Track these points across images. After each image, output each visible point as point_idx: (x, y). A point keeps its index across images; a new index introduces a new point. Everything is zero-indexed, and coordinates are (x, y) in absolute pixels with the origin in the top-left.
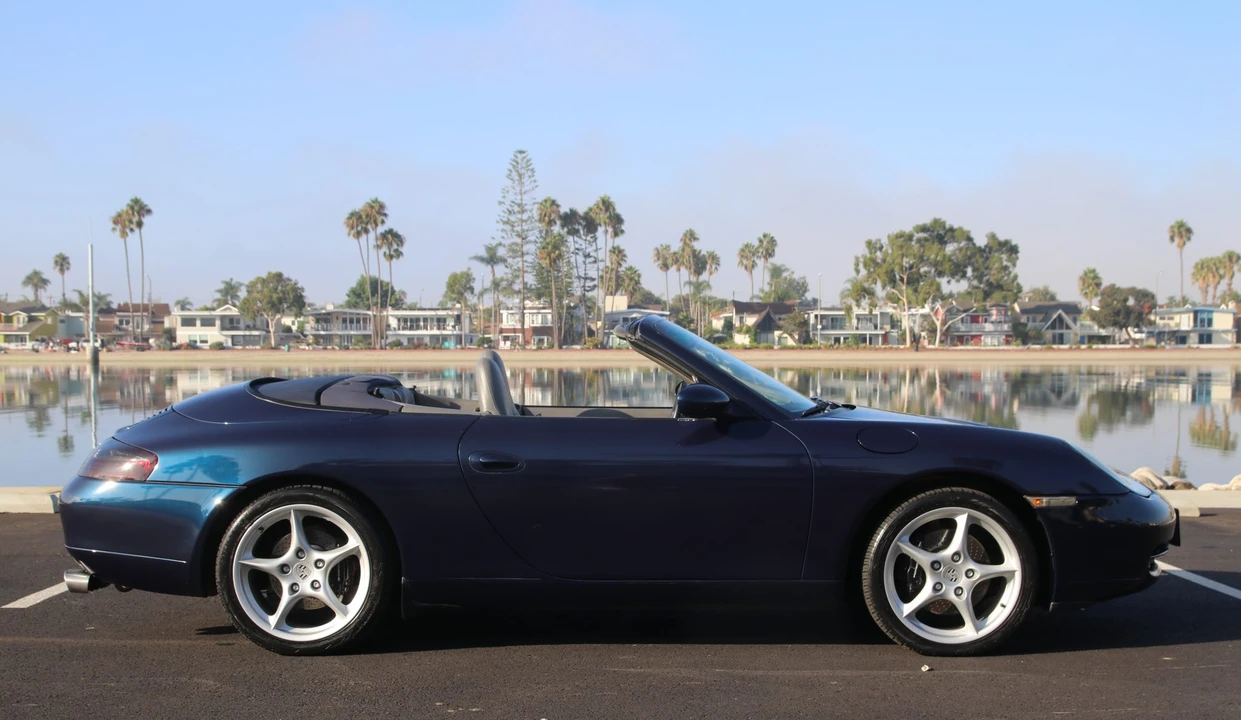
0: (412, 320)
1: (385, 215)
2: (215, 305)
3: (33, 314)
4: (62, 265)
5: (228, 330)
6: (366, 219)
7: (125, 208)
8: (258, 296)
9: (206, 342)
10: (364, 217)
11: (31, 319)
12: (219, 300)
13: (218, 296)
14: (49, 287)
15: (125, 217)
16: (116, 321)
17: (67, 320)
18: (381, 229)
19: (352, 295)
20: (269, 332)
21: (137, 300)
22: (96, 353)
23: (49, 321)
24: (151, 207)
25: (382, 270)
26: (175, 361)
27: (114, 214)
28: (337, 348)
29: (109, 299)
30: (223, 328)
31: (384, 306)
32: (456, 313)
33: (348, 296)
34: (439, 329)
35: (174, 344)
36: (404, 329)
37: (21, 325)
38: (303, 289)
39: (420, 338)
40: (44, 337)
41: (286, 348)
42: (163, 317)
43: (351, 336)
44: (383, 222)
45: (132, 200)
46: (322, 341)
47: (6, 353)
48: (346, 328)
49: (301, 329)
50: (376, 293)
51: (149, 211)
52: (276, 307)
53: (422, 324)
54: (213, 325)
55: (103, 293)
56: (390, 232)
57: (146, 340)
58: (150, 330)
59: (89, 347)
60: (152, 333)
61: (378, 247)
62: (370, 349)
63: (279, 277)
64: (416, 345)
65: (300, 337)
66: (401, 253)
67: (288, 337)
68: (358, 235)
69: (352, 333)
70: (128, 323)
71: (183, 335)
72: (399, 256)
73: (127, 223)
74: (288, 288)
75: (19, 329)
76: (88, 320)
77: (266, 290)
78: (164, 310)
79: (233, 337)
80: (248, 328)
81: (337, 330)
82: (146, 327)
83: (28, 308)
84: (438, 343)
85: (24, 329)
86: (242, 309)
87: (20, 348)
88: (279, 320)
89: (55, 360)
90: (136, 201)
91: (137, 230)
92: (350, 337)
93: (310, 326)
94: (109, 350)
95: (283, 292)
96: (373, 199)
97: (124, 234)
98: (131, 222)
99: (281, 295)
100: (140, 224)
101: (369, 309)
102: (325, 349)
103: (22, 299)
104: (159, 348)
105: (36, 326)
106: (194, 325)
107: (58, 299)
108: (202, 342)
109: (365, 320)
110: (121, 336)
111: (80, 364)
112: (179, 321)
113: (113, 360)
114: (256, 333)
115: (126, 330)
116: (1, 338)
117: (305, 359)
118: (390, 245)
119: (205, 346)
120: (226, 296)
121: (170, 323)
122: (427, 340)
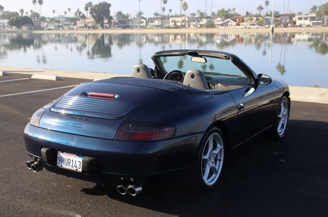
2: (309, 13)
3: (258, 18)
4: (267, 4)
5: (312, 21)
8: (322, 10)
9: (305, 24)
11: (257, 19)
13: (311, 10)
14: (263, 10)
16: (280, 19)
17: (267, 19)
20: (324, 21)
21: (286, 13)
22: (273, 28)
23: (262, 20)
26: (295, 30)
29: (279, 12)
30: (310, 20)
35: (295, 25)
37: (255, 21)
40: (261, 24)
42: (293, 17)
47: (250, 29)
54: (307, 19)
55: (277, 11)
57: (287, 24)
59: (271, 26)
60: (289, 22)
70: (283, 19)
71: (298, 23)
75: (254, 22)
76: (272, 19)
77: (325, 8)
78: (294, 15)
79: (313, 23)
80: (318, 20)
82: (288, 20)
83: (257, 16)
85: (255, 22)
86: (316, 14)
87: (254, 27)
89: (262, 30)
94: (277, 27)
104: (291, 27)
105: (258, 21)
106: (302, 20)
108: (303, 24)
110: (280, 23)
111: (269, 32)
112: (297, 19)
113: (278, 30)
114: (320, 21)
115: (282, 22)
116: (249, 25)
119: (304, 26)
120: (313, 10)
121: (295, 19)
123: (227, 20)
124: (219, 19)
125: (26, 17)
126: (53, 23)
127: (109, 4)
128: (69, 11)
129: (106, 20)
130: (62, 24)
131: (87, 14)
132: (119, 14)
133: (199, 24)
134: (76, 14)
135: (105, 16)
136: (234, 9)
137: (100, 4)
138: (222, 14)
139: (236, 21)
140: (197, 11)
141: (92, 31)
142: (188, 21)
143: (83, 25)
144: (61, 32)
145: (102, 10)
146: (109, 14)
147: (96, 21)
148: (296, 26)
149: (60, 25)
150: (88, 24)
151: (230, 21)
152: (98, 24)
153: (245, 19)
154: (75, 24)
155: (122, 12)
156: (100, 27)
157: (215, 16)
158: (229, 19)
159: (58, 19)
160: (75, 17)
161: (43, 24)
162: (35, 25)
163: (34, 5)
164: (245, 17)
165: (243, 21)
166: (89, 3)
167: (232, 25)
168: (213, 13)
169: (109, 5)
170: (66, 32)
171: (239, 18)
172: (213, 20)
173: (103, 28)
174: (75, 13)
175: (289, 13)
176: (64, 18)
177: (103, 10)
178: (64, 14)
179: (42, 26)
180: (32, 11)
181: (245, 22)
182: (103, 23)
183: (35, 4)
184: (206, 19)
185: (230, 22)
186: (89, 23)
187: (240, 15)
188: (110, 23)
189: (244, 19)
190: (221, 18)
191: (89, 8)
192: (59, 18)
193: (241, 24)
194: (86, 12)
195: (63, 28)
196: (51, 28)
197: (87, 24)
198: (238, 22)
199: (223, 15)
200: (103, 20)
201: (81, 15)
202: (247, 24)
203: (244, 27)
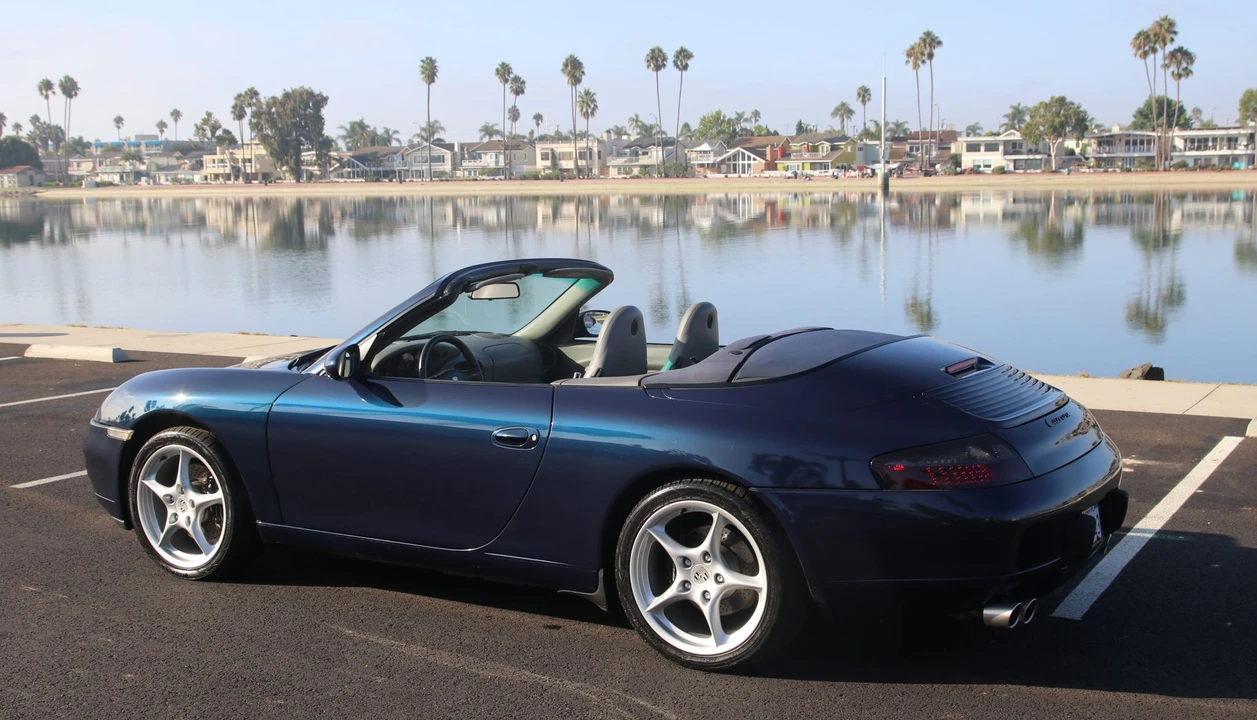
0: (1200, 141)
1: (1175, 33)
2: (1002, 129)
3: (836, 144)
4: (864, 97)
5: (1011, 154)
6: (1149, 41)
7: (918, 41)
8: (1041, 120)
9: (989, 166)
10: (1152, 36)
11: (834, 148)
12: (1006, 124)
13: (1006, 120)
14: (854, 117)
15: (917, 50)
16: (907, 148)
17: (864, 148)
18: (1170, 48)
19: (1138, 116)
20: (1050, 155)
21: (926, 128)
22: (886, 178)
23: (849, 150)
24: (941, 39)
25: (1168, 88)
26: (957, 186)
27: (908, 47)
28: (1118, 170)
29: (906, 126)
30: (1006, 153)
31: (1170, 126)
32: (1250, 131)
33: (1135, 116)
34: (1229, 148)
35: (958, 169)
36: (1191, 149)
37: (825, 154)
38: (1086, 112)
39: (1208, 159)
40: (844, 164)
41: (1065, 171)
42: (950, 143)
43: (1134, 158)
44: (1172, 40)
45: (925, 34)
46: (1104, 164)
47: (810, 179)
48: (1129, 150)
49: (1083, 152)
50: (1166, 113)
51: (940, 43)
52: (1058, 131)
53: (1210, 144)
54: (997, 150)
55: (904, 120)
56: (1180, 50)
57: (933, 165)
58: (938, 156)
59: (880, 169)
60: (939, 159)
61: (1166, 66)
62: (1152, 171)
63: (1062, 101)
64: (1204, 166)
65: (1082, 159)
66: (1191, 72)
67: (1071, 160)
68: (1145, 55)
69: (1136, 155)
70: (917, 150)
71: (968, 160)
72: (1188, 75)
73: (919, 55)
74: (1070, 112)
75: (823, 158)
76: (882, 147)
77: (1048, 114)
78: (952, 136)
79: (1015, 161)
80: (1030, 152)
81: (1120, 152)
82: (934, 153)
83: (835, 139)
84: (1227, 164)
85: (827, 157)
86: (1024, 134)
87: (823, 174)
88: (1062, 143)
89: (853, 185)
90: (928, 34)
91: (928, 62)
92: (1132, 160)
93: (1092, 149)
94: (899, 176)
95: (1066, 117)
96: (1163, 16)
97: (916, 66)
98: (923, 54)
99: (1063, 119)
100: (931, 56)
101: (1154, 130)
102: (1106, 171)
103: (829, 129)
104: (945, 173)
105: (837, 154)
106: (979, 150)
107: (860, 129)
108: (985, 166)
109: (1149, 142)
110: (911, 162)
111: (873, 190)
112: (965, 145)
113: (902, 185)
114: (1038, 157)
115: (915, 156)
116: (807, 166)
117: (1086, 182)
118: (1179, 64)
119: (988, 171)
120: (1013, 120)
121: (957, 149)
122: (1215, 161)
123: (732, 151)
124: (705, 147)
125: (14, 142)
126: (114, 163)
127: (320, 95)
128: (176, 120)
129: (309, 150)
130: (149, 167)
131: (242, 130)
132: (358, 129)
133: (636, 163)
134: (199, 129)
135: (308, 138)
136: (756, 114)
137: (287, 96)
138: (714, 131)
139: (762, 155)
140: (632, 119)
141: (258, 191)
142: (599, 152)
143: (228, 170)
144: (143, 192)
145: (294, 117)
146: (322, 129)
147: (272, 154)
149: (143, 168)
150: (245, 166)
151: (743, 154)
152: (282, 165)
153: (794, 146)
154: (199, 166)
155: (366, 122)
156: (287, 175)
157: (691, 137)
158: (738, 148)
159: (133, 149)
160: (196, 139)
161: (78, 166)
162: (45, 169)
163: (42, 99)
164: (793, 138)
165: (786, 154)
166: (246, 93)
167: (749, 165)
168: (686, 125)
169: (320, 101)
170: (166, 193)
171: (773, 146)
172: (686, 151)
173: (298, 179)
174: (196, 125)
175: (935, 129)
176: (156, 145)
177: (300, 115)
178: (156, 131)
179: (73, 171)
180: (35, 119)
181: (792, 157)
182: (299, 162)
183: (47, 97)
184: (660, 148)
185: (743, 159)
186: (250, 161)
187: (776, 133)
188: (323, 160)
189: (790, 147)
190: (710, 144)
191: (248, 111)
192: (138, 145)
193: (781, 163)
194: (237, 122)
195: (154, 178)
196: (106, 178)
197: (240, 165)
198: (768, 157)
199: (719, 133)
200: (298, 152)
201: (219, 133)
202: (800, 163)
203: (789, 174)
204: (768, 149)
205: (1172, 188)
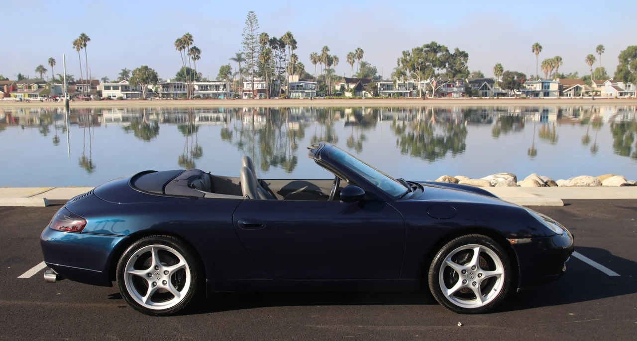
0: (204, 87)
1: (192, 40)
2: (119, 80)
3: (41, 85)
4: (52, 63)
5: (125, 91)
6: (184, 42)
7: (78, 38)
8: (137, 76)
9: (115, 96)
11: (40, 87)
12: (120, 78)
13: (120, 76)
14: (46, 72)
15: (78, 42)
16: (76, 88)
17: (55, 87)
18: (191, 47)
19: (178, 75)
20: (142, 92)
21: (85, 78)
22: (68, 102)
23: (47, 88)
24: (90, 37)
25: (191, 64)
26: (102, 105)
27: (74, 40)
28: (172, 99)
29: (73, 77)
30: (122, 90)
31: (192, 80)
32: (224, 83)
33: (177, 76)
34: (216, 90)
35: (101, 98)
36: (201, 90)
37: (35, 90)
38: (157, 73)
39: (208, 94)
40: (45, 94)
41: (150, 99)
42: (96, 86)
43: (178, 93)
44: (191, 43)
45: (81, 35)
46: (166, 96)
47: (29, 102)
48: (176, 90)
49: (156, 91)
50: (188, 74)
51: (89, 39)
52: (145, 81)
53: (209, 88)
54: (118, 89)
55: (70, 75)
56: (195, 48)
57: (89, 96)
59: (65, 99)
60: (92, 93)
61: (189, 54)
62: (186, 99)
63: (146, 67)
64: (207, 97)
65: (156, 94)
66: (200, 57)
67: (151, 94)
68: (180, 49)
69: (179, 92)
70: (81, 88)
71: (105, 94)
72: (198, 58)
74: (150, 73)
75: (34, 92)
76: (64, 87)
77: (141, 74)
79: (127, 94)
80: (133, 90)
81: (172, 91)
82: (89, 90)
83: (39, 82)
84: (216, 97)
86: (130, 82)
87: (35, 100)
88: (147, 87)
89: (50, 105)
90: (83, 35)
91: (84, 48)
92: (177, 94)
93: (160, 90)
94: (73, 101)
95: (148, 75)
96: (187, 33)
97: (78, 50)
98: (81, 44)
100: (85, 45)
101: (186, 82)
102: (167, 99)
103: (35, 78)
104: (95, 99)
105: (41, 90)
106: (110, 89)
107: (51, 77)
108: (113, 96)
109: (184, 87)
110: (78, 94)
111: (62, 107)
112: (103, 88)
113: (75, 105)
114: (137, 92)
115: (80, 92)
116: (27, 95)
117: (158, 104)
118: (195, 54)
119: (115, 98)
120: (123, 76)
121: (99, 88)
122: (211, 95)
139: (2, 90)
148: (103, 99)
153: (19, 86)
164: (18, 82)
165: (15, 89)
171: (7, 85)
175: (89, 79)
181: (18, 91)
187: (7, 79)
189: (16, 87)
193: (12, 94)
198: (6, 91)
202: (22, 94)
203: (18, 99)
204: (5, 87)
205: (195, 106)
